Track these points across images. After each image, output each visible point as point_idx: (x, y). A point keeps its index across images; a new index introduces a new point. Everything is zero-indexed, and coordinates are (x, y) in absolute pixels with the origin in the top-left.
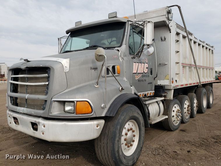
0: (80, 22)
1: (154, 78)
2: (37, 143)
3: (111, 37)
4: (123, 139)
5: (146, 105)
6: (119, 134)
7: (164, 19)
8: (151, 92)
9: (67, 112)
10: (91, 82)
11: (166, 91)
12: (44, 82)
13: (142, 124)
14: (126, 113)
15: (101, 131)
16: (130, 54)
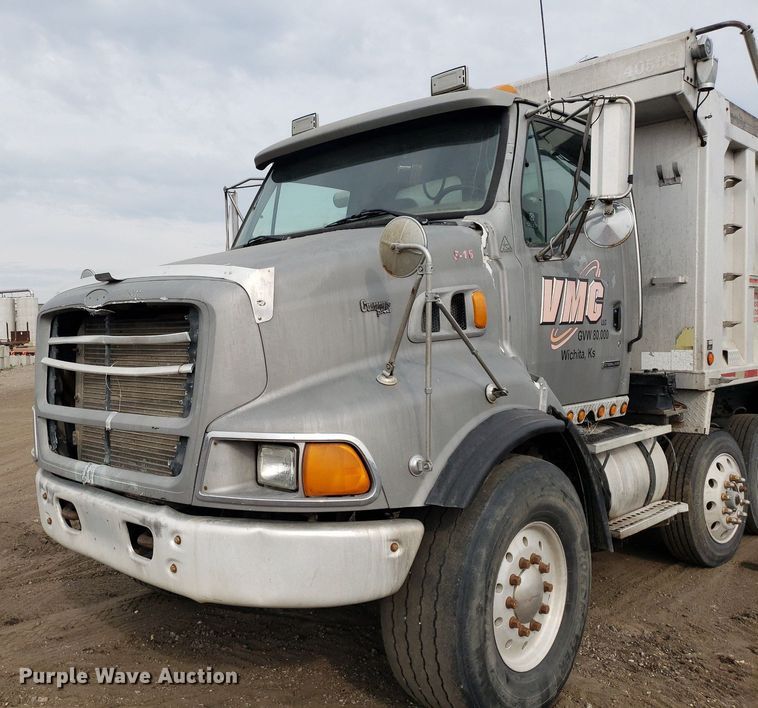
0: (314, 117)
1: (630, 345)
2: (149, 598)
3: (440, 173)
4: (500, 598)
5: (594, 456)
6: (484, 582)
7: (677, 85)
8: (616, 403)
9: (270, 487)
10: (362, 365)
11: (678, 399)
12: (173, 363)
13: (579, 540)
14: (512, 494)
15: (408, 569)
16: (528, 240)
